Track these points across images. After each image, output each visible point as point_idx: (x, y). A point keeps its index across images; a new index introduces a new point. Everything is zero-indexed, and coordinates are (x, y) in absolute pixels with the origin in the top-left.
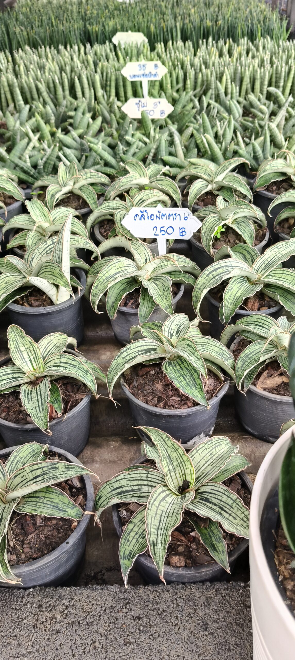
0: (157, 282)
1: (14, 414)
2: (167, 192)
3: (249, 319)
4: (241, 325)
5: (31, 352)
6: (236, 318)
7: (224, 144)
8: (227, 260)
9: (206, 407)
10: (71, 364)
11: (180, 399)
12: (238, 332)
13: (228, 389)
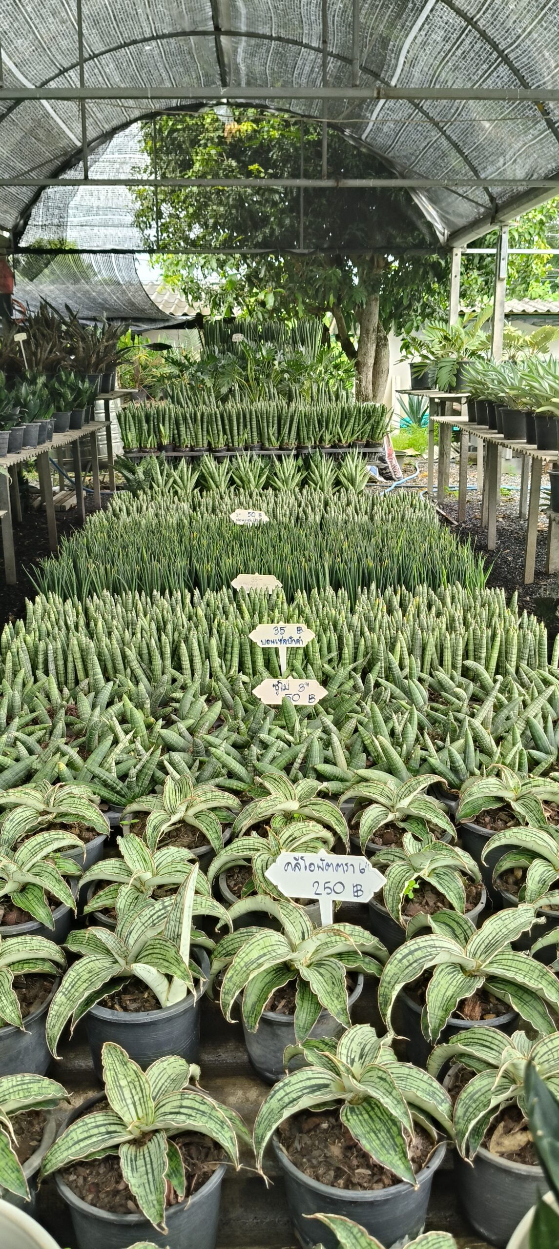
0: (322, 970)
1: (107, 1196)
2: (328, 823)
3: (469, 1035)
4: (457, 1044)
5: (135, 1088)
6: (450, 1032)
7: (405, 746)
8: (427, 937)
9: (412, 1186)
10: (198, 1110)
11: (370, 1173)
12: (453, 1056)
13: (446, 1156)
